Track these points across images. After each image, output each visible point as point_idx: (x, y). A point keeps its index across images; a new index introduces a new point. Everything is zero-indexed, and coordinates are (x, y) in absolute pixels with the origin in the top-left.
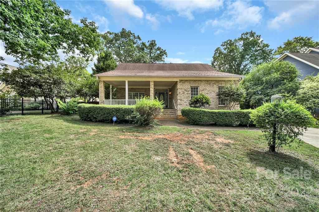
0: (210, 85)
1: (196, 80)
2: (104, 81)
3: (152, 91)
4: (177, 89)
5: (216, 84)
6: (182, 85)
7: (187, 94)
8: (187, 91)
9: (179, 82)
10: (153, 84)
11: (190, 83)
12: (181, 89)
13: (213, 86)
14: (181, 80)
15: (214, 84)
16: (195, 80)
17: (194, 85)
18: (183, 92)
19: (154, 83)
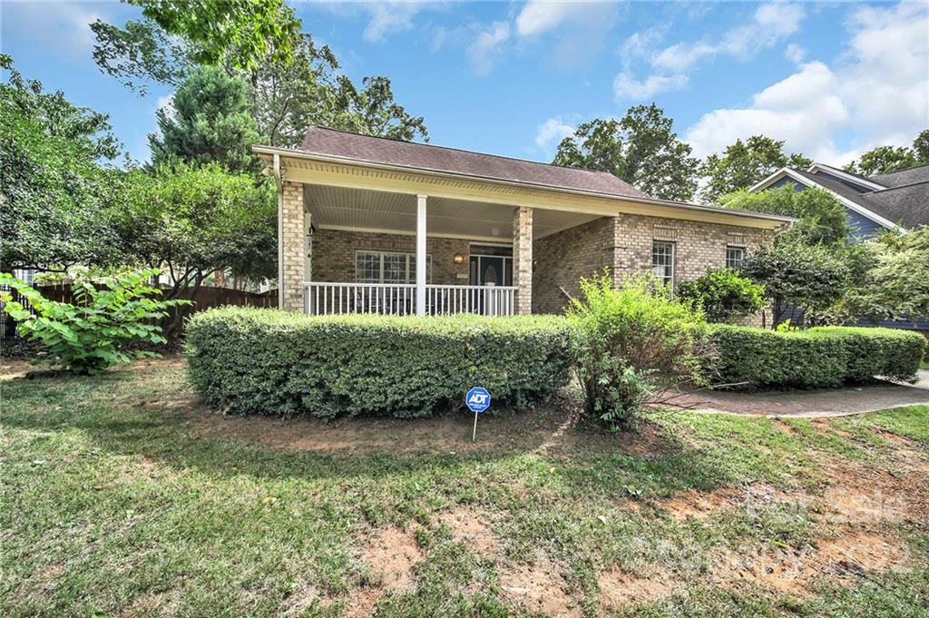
0: (706, 240)
1: (670, 219)
2: (304, 186)
3: (525, 250)
4: (613, 249)
5: (720, 238)
6: (628, 233)
7: (642, 267)
8: (641, 257)
9: (620, 222)
10: (531, 220)
11: (652, 228)
12: (625, 249)
13: (714, 243)
14: (626, 214)
15: (716, 236)
16: (665, 219)
17: (663, 236)
18: (631, 260)
19: (534, 217)
